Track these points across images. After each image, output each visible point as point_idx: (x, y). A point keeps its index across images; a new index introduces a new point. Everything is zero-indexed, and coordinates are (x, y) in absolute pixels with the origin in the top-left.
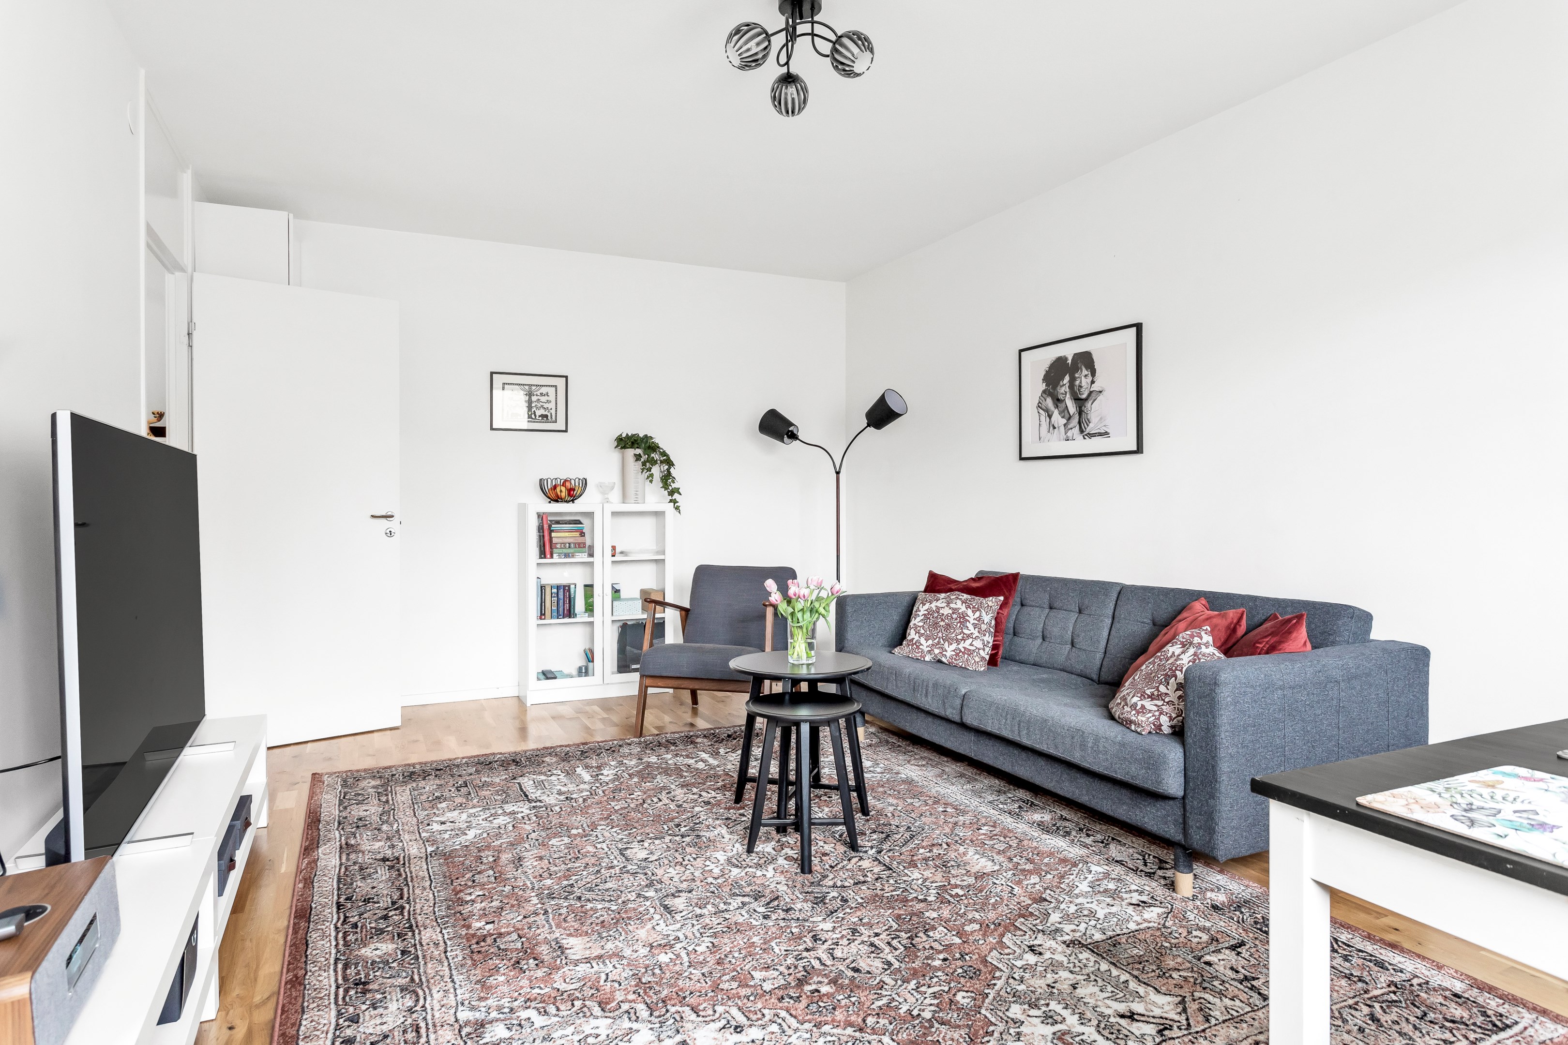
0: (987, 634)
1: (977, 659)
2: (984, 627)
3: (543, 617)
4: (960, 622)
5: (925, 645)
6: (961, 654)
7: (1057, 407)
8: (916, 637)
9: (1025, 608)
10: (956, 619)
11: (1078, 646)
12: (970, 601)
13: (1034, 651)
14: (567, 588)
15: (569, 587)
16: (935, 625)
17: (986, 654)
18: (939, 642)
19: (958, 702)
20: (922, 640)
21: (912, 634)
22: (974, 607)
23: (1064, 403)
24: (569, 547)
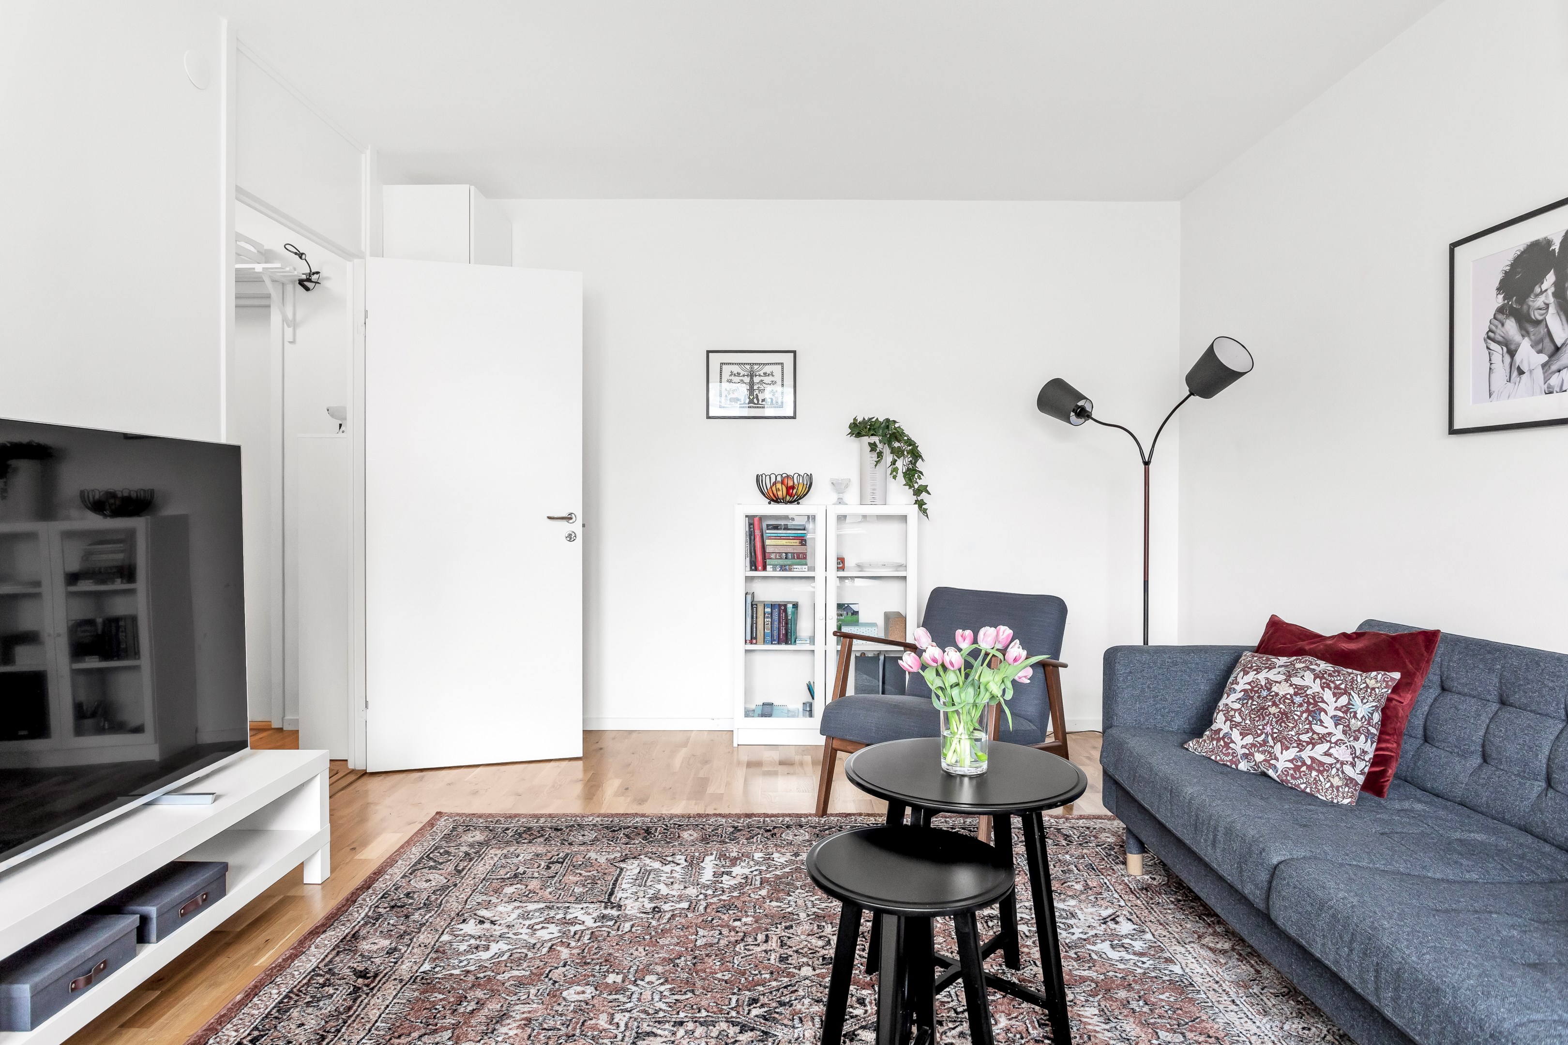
0: (1362, 738)
1: (1336, 782)
2: (1355, 724)
3: (754, 641)
4: (1307, 710)
5: (1239, 742)
6: (1304, 768)
7: (1525, 333)
8: (1226, 728)
9: (1449, 696)
10: (1301, 705)
11: (1560, 789)
12: (1330, 675)
13: (1464, 778)
14: (783, 608)
15: (785, 606)
16: (1261, 711)
17: (1358, 773)
18: (1265, 742)
19: (1264, 876)
20: (1236, 734)
21: (1220, 722)
22: (1337, 687)
23: (1543, 325)
24: (786, 558)
